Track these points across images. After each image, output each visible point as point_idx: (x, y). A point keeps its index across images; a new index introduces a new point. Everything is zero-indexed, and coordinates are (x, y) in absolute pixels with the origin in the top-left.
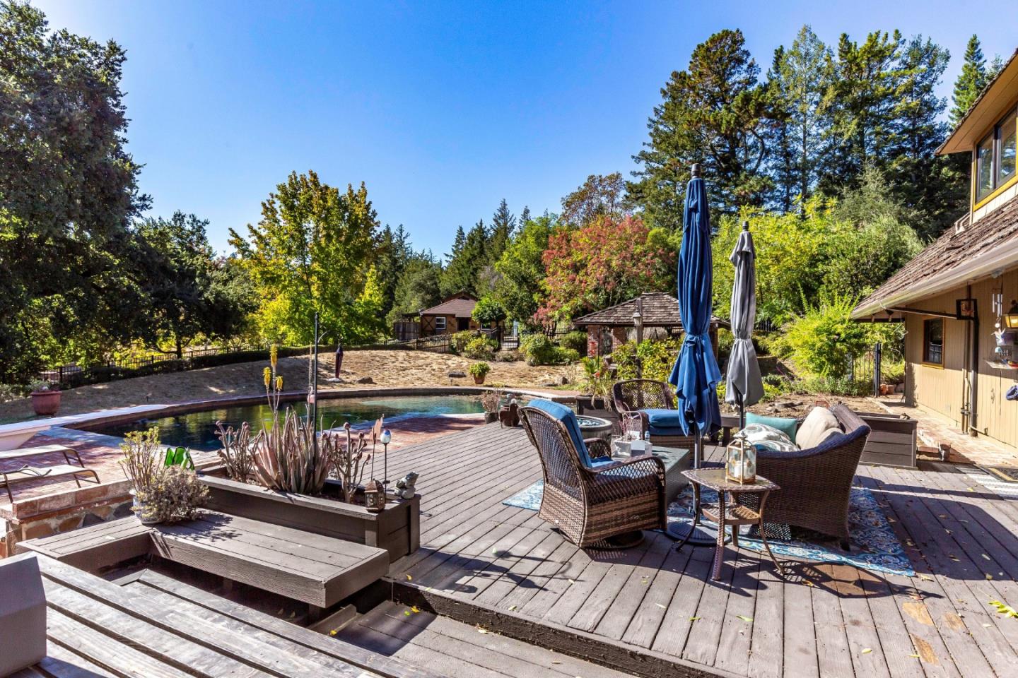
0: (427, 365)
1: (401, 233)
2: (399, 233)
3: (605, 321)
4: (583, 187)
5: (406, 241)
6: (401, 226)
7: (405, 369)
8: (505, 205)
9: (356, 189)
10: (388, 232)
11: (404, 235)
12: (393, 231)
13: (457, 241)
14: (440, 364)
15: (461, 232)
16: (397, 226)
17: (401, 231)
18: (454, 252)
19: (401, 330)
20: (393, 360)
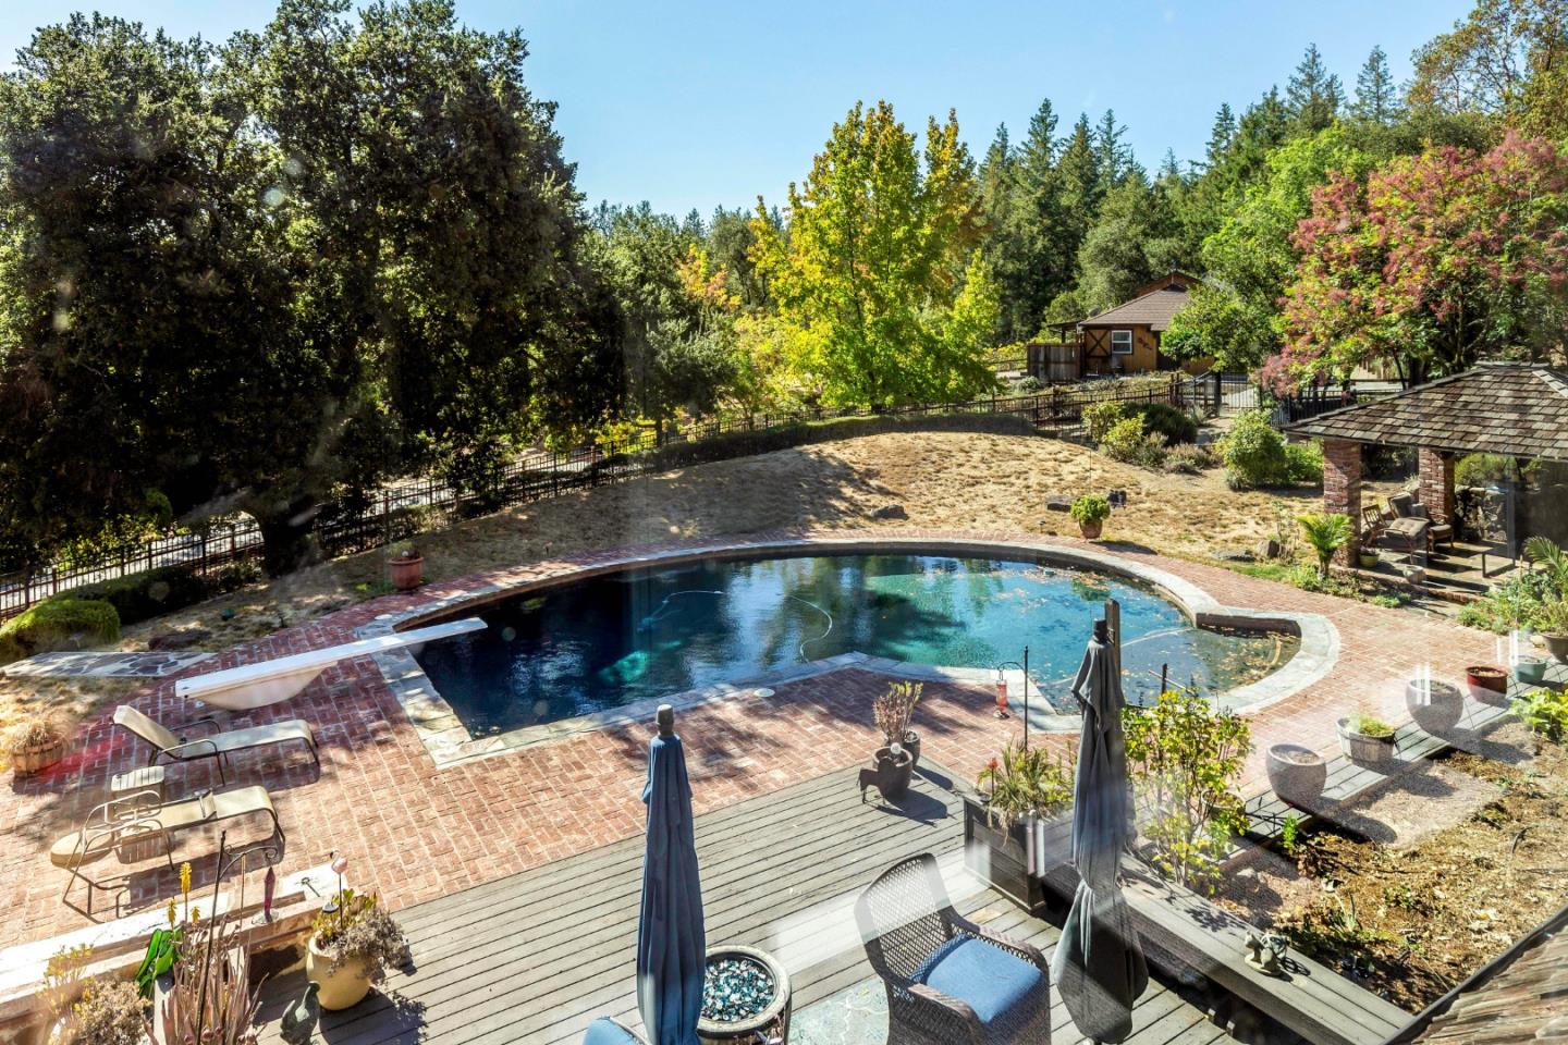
0: (1019, 474)
1: (1110, 125)
2: (1104, 127)
3: (1359, 434)
4: (1468, 22)
5: (1120, 140)
6: (1110, 112)
7: (976, 482)
8: (1315, 56)
9: (943, 122)
10: (1083, 131)
11: (1116, 128)
12: (1091, 126)
13: (1216, 133)
14: (1044, 472)
15: (1226, 116)
16: (1103, 113)
17: (1110, 121)
18: (1212, 156)
19: (1042, 358)
20: (961, 457)
